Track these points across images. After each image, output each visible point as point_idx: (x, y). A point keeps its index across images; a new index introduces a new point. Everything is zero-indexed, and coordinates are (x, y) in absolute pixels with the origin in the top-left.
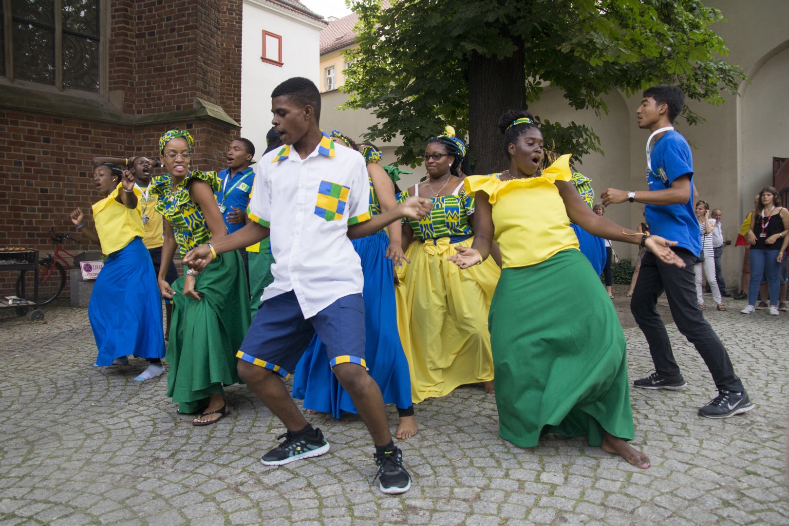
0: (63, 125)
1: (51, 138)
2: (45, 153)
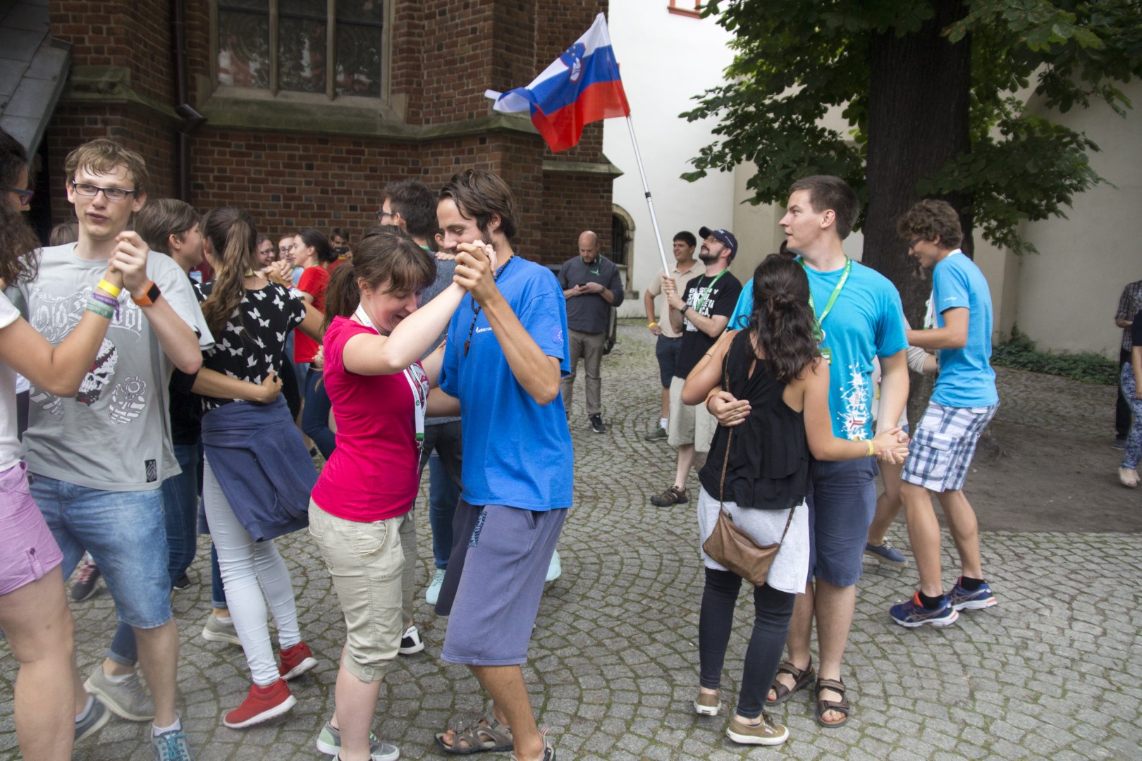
0: (329, 146)
1: (315, 163)
2: (308, 183)
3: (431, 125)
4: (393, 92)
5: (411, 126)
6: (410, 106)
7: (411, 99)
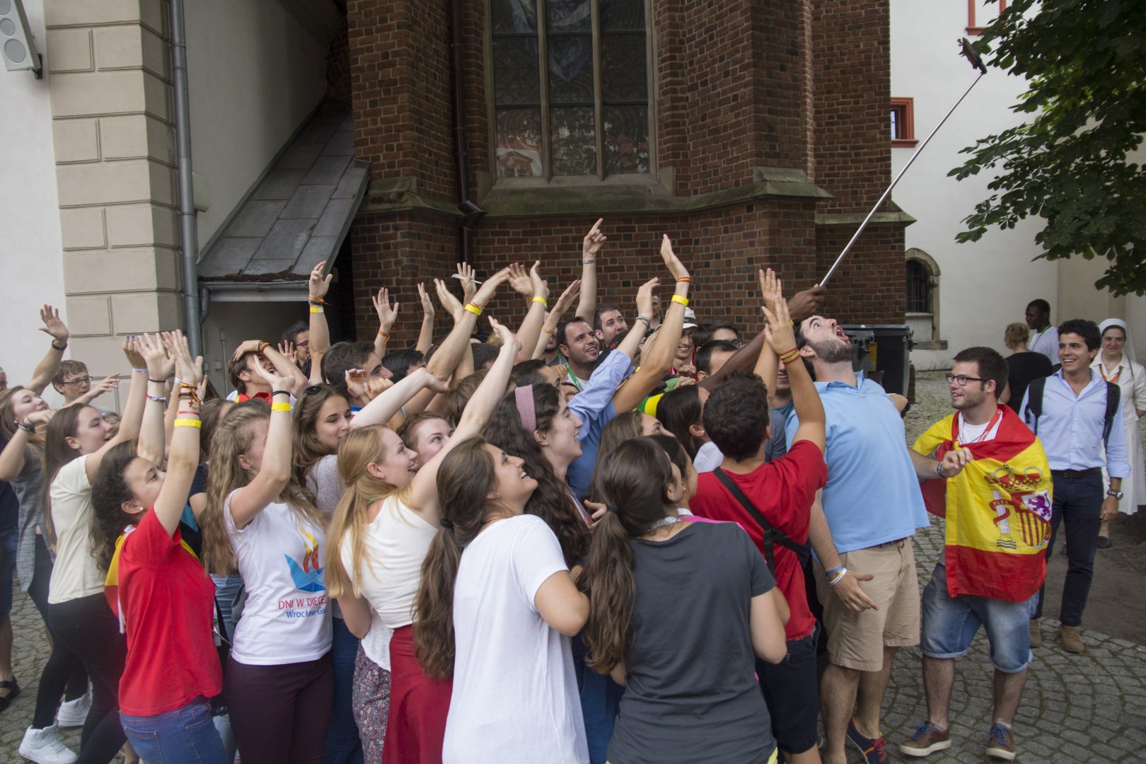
3: (699, 196)
4: (661, 166)
5: (680, 198)
6: (678, 178)
7: (678, 172)
